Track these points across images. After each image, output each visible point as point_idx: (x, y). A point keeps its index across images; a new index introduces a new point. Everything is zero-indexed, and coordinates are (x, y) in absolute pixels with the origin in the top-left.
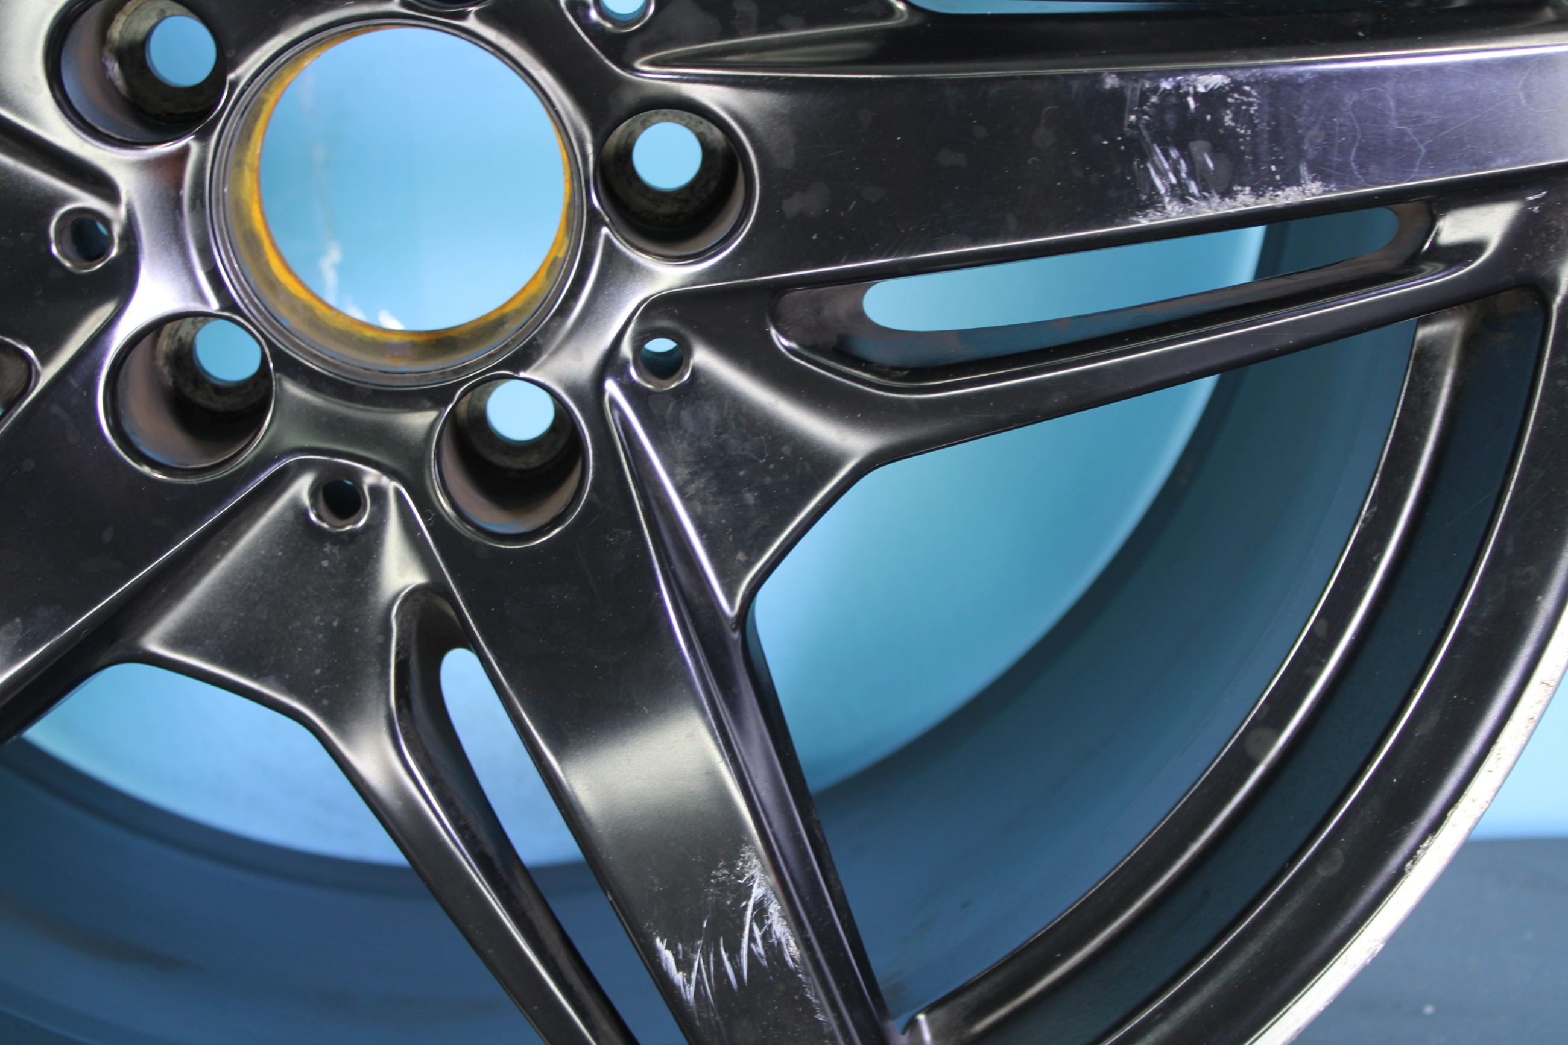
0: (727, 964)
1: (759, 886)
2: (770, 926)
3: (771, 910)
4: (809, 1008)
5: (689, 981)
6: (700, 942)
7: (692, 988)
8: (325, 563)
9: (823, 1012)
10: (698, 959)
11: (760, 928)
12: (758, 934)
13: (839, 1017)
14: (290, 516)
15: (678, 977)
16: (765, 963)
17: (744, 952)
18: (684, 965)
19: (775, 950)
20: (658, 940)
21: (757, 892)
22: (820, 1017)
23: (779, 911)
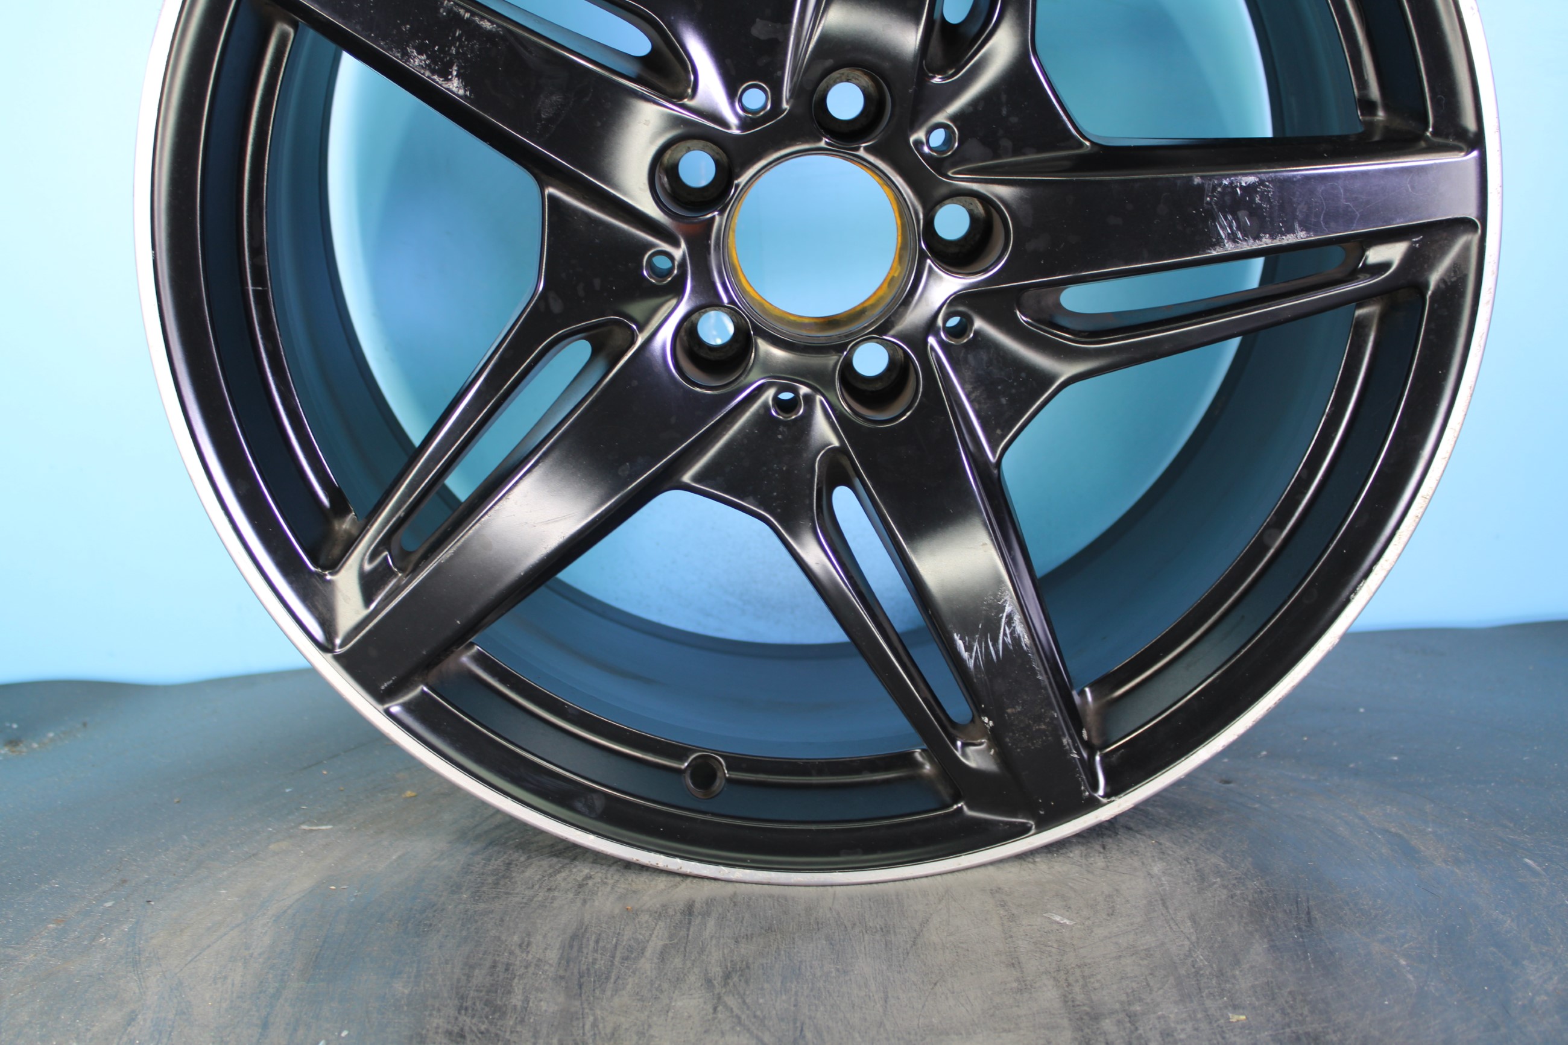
0: (991, 648)
1: (1009, 606)
2: (1014, 627)
3: (1015, 618)
4: (1034, 672)
5: (971, 657)
6: (977, 636)
7: (973, 661)
8: (780, 437)
9: (1041, 675)
10: (976, 645)
11: (1009, 628)
12: (1008, 632)
13: (1049, 678)
14: (762, 411)
15: (965, 655)
16: (1011, 647)
17: (1001, 641)
18: (969, 648)
19: (1016, 640)
20: (955, 635)
21: (1008, 609)
22: (1039, 677)
23: (1019, 619)
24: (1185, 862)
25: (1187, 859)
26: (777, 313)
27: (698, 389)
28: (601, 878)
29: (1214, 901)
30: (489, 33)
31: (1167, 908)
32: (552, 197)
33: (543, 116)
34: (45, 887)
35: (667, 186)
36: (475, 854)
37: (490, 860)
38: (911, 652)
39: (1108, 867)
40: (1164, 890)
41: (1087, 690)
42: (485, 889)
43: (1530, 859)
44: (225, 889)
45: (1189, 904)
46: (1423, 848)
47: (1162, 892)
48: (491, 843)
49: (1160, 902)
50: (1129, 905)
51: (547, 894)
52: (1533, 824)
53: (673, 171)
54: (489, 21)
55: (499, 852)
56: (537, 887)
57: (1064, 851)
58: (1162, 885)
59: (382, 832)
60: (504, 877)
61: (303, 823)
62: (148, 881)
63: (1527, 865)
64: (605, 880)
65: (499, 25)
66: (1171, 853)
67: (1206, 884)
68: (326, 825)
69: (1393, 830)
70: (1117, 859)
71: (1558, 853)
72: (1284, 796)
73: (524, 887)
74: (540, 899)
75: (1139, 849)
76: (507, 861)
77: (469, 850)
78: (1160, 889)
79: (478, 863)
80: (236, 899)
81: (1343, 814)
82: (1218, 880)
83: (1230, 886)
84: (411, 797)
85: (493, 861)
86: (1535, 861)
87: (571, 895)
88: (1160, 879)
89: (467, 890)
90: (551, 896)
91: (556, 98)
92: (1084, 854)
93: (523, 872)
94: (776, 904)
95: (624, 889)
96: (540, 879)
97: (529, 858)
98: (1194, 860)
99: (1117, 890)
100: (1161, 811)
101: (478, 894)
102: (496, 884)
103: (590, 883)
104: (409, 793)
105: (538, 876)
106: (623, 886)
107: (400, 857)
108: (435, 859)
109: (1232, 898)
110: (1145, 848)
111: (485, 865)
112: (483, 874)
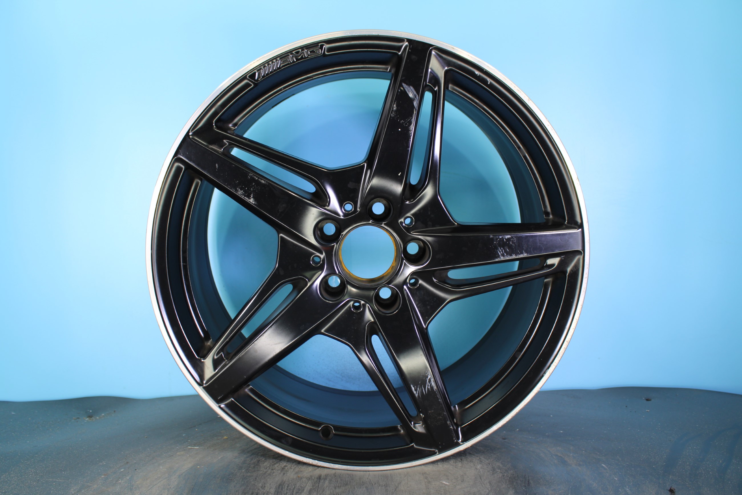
0: (424, 390)
1: (430, 376)
2: (431, 383)
3: (432, 380)
4: (438, 399)
5: (417, 393)
6: (419, 386)
7: (417, 395)
8: (354, 318)
9: (440, 399)
10: (418, 389)
11: (430, 384)
12: (429, 385)
13: (443, 401)
14: (348, 309)
15: (415, 392)
16: (430, 390)
17: (427, 388)
18: (416, 390)
19: (432, 388)
20: (411, 385)
21: (429, 377)
22: (440, 400)
23: (433, 381)
24: (488, 465)
25: (489, 464)
26: (354, 277)
27: (327, 301)
28: (290, 467)
29: (497, 477)
30: (263, 184)
31: (481, 479)
32: (281, 237)
33: (280, 211)
34: (101, 464)
35: (319, 234)
36: (248, 457)
37: (252, 459)
38: (399, 394)
39: (462, 466)
40: (481, 474)
41: (456, 406)
42: (250, 469)
43: (604, 464)
44: (162, 466)
45: (489, 478)
46: (568, 461)
47: (480, 475)
48: (253, 454)
49: (479, 477)
50: (469, 478)
51: (271, 471)
52: (606, 453)
53: (321, 230)
54: (264, 180)
55: (255, 457)
56: (268, 468)
57: (448, 461)
58: (480, 472)
59: (216, 450)
60: (257, 465)
61: (189, 446)
62: (136, 463)
63: (603, 467)
64: (291, 467)
65: (267, 182)
66: (484, 462)
67: (495, 472)
68: (196, 447)
69: (559, 455)
70: (466, 464)
71: (613, 463)
72: (523, 444)
73: (264, 468)
74: (269, 472)
75: (473, 460)
76: (258, 460)
77: (245, 456)
78: (479, 473)
79: (248, 460)
80: (165, 469)
81: (543, 450)
82: (499, 470)
83: (503, 472)
84: (226, 439)
85: (253, 460)
86: (605, 465)
87: (279, 472)
88: (480, 470)
89: (244, 469)
90: (273, 471)
91: (284, 205)
92: (454, 462)
93: (263, 464)
94: (349, 476)
95: (297, 470)
96: (269, 466)
97: (266, 459)
98: (491, 464)
99: (465, 474)
100: (481, 448)
101: (248, 470)
102: (254, 467)
103: (286, 468)
104: (225, 437)
105: (269, 465)
106: (297, 469)
107: (221, 458)
108: (234, 459)
109: (503, 476)
110: (475, 460)
111: (250, 461)
112: (250, 464)
